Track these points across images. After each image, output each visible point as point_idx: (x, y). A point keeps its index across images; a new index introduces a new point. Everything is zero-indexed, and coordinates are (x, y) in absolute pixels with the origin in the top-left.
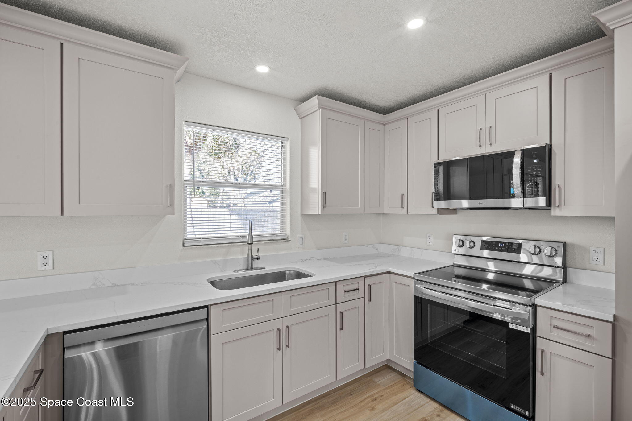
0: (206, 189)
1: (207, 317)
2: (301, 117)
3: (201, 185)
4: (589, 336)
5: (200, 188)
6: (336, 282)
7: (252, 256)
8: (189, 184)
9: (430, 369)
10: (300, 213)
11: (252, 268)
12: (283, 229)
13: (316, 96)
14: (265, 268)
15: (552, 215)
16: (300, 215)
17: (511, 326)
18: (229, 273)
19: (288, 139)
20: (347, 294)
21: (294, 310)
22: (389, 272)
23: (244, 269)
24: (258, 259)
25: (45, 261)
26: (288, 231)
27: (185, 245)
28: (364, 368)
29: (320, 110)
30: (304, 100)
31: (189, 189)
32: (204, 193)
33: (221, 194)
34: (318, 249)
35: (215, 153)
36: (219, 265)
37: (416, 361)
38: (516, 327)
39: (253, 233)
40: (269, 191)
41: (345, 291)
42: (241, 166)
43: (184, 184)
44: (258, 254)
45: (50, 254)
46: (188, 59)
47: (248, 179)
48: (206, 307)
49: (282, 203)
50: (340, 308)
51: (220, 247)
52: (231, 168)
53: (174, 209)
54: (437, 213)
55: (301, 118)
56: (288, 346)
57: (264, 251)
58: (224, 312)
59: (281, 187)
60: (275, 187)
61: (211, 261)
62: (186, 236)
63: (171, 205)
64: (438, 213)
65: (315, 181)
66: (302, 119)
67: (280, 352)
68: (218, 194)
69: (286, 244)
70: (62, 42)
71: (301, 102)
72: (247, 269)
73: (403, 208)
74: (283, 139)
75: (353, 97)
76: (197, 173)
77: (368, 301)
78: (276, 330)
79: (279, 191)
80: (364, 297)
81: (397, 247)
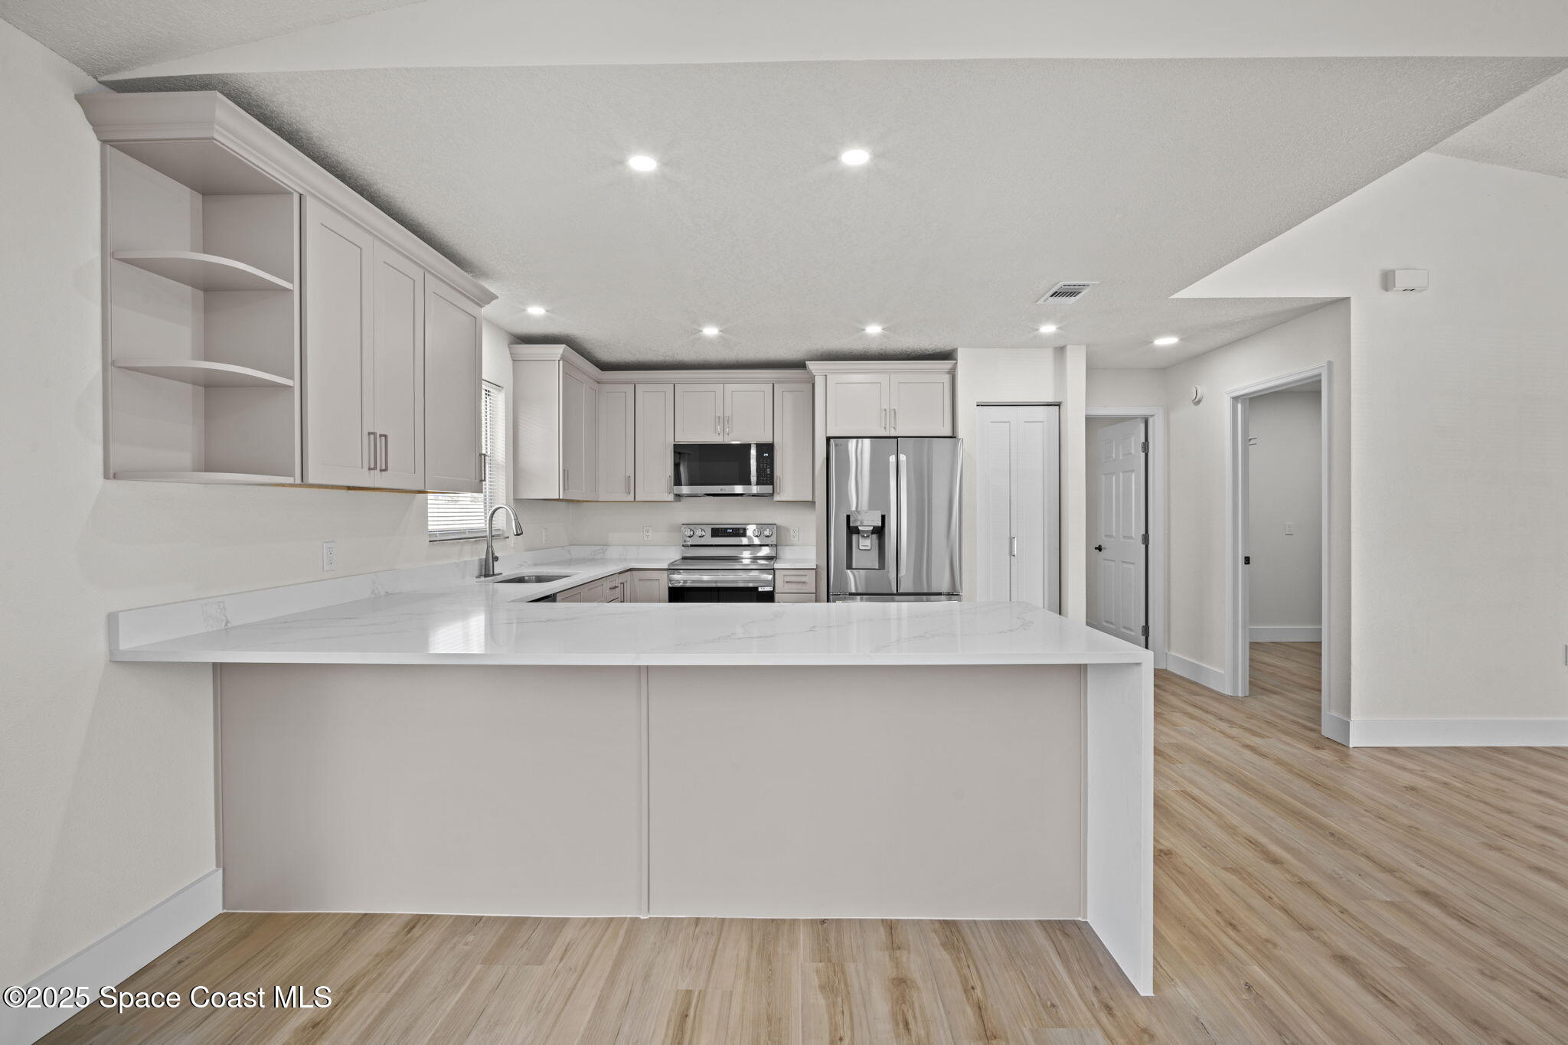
2: (518, 358)
4: (804, 582)
10: (513, 498)
11: (493, 573)
14: (502, 573)
15: (772, 501)
16: (513, 501)
17: (760, 589)
19: (502, 388)
20: (611, 592)
22: (632, 570)
27: (430, 540)
29: (564, 362)
38: (764, 589)
41: (610, 589)
54: (673, 499)
55: (514, 360)
72: (485, 575)
73: (629, 493)
81: (599, 547)
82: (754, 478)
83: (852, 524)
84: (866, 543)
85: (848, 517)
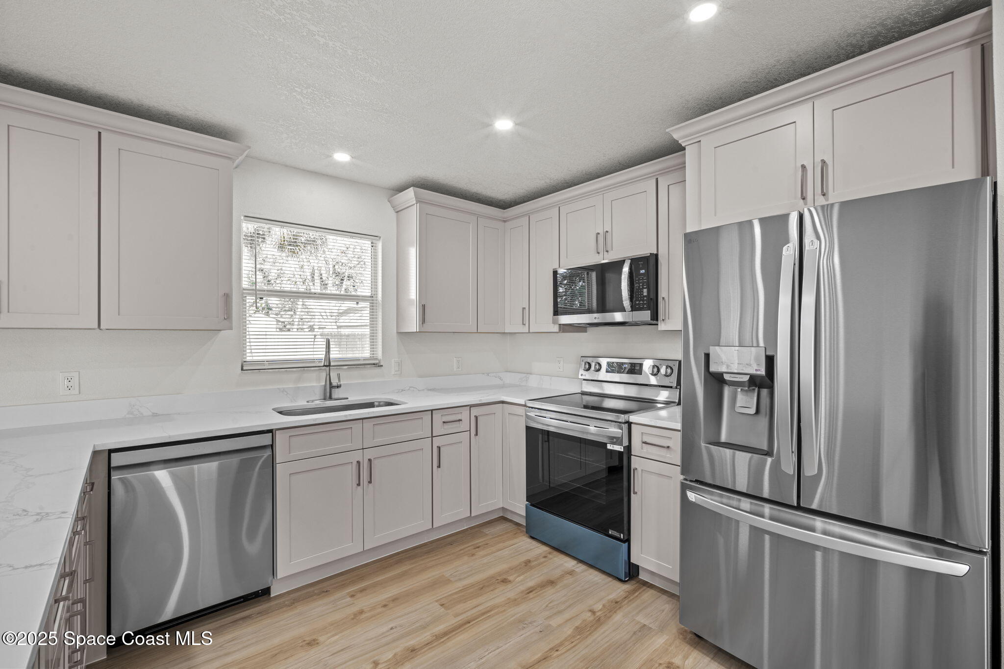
0: (273, 301)
1: (271, 444)
2: (398, 210)
3: (265, 295)
4: (668, 447)
5: (264, 299)
6: (432, 411)
7: (331, 383)
8: (249, 294)
9: (542, 509)
10: (396, 332)
11: (331, 398)
12: (373, 351)
13: (412, 188)
14: (348, 398)
15: (659, 329)
16: (396, 334)
17: (609, 447)
18: (301, 403)
19: (380, 237)
20: (447, 426)
21: (379, 441)
22: (503, 402)
23: (320, 400)
24: (338, 387)
25: (70, 384)
26: (379, 355)
27: (244, 368)
28: (469, 515)
29: (418, 204)
30: (401, 189)
31: (250, 300)
32: (270, 309)
33: (299, 310)
34: (421, 377)
35: (290, 246)
36: (288, 393)
37: (530, 504)
38: (613, 447)
39: (331, 356)
40: (355, 303)
41: (444, 422)
42: (331, 266)
43: (243, 293)
44: (339, 380)
45: (76, 375)
46: (250, 147)
47: (344, 286)
48: (270, 431)
49: (373, 318)
50: (437, 442)
51: (292, 371)
52: (316, 268)
53: (231, 323)
54: (558, 331)
55: (397, 212)
56: (370, 482)
57: (347, 379)
58: (293, 439)
59: (372, 299)
60: (364, 299)
61: (278, 388)
62: (246, 358)
63: (228, 316)
64: (560, 330)
65: (413, 293)
66: (399, 213)
67: (360, 488)
68: (295, 310)
69: (377, 370)
70: (100, 131)
71: (397, 192)
72: (325, 399)
73: (525, 325)
74: (373, 238)
75: (461, 188)
76: (260, 276)
77: (475, 435)
78: (355, 463)
79: (369, 303)
80: (470, 431)
81: (524, 375)
82: (627, 303)
83: (713, 369)
84: (746, 402)
85: (707, 356)
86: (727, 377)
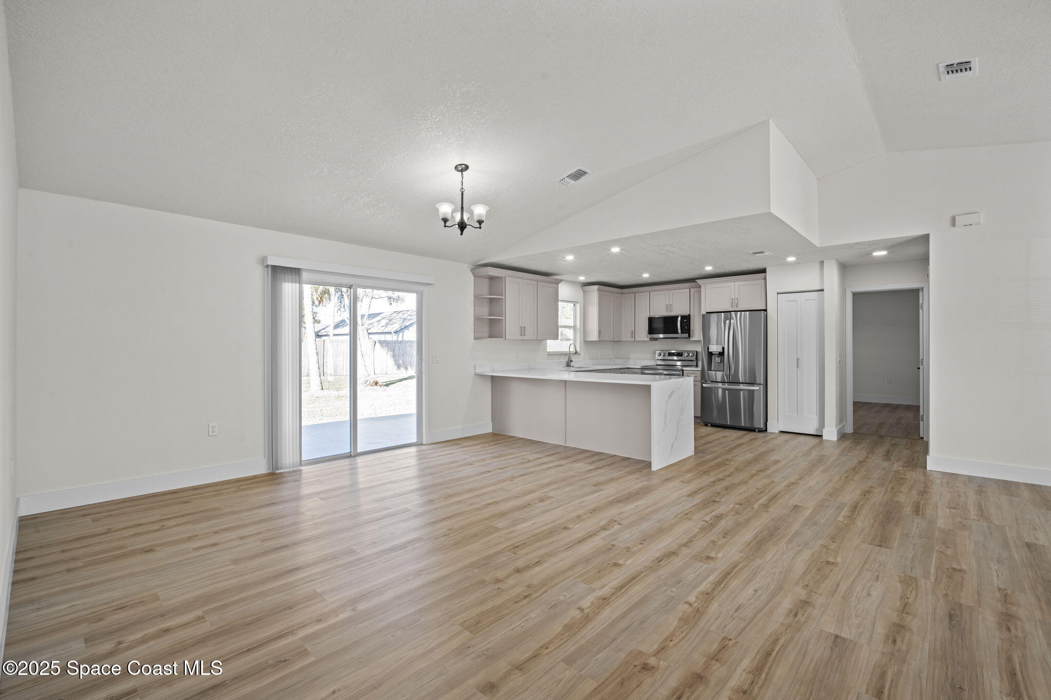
2: (585, 291)
15: (691, 340)
16: (583, 341)
26: (578, 350)
29: (598, 291)
34: (590, 359)
49: (575, 335)
54: (649, 340)
59: (574, 327)
61: (556, 361)
65: (595, 325)
69: (578, 356)
71: (587, 285)
73: (633, 338)
82: (679, 331)
83: (710, 351)
84: (718, 359)
85: (708, 347)
86: (713, 353)
